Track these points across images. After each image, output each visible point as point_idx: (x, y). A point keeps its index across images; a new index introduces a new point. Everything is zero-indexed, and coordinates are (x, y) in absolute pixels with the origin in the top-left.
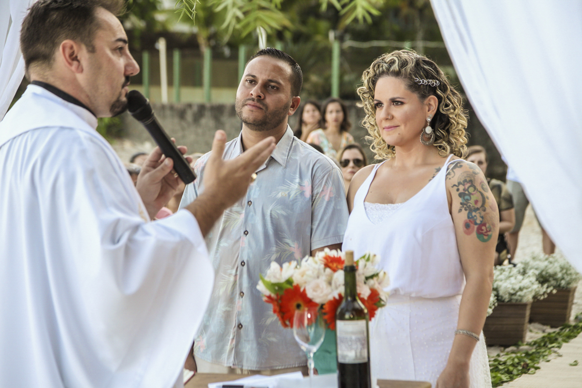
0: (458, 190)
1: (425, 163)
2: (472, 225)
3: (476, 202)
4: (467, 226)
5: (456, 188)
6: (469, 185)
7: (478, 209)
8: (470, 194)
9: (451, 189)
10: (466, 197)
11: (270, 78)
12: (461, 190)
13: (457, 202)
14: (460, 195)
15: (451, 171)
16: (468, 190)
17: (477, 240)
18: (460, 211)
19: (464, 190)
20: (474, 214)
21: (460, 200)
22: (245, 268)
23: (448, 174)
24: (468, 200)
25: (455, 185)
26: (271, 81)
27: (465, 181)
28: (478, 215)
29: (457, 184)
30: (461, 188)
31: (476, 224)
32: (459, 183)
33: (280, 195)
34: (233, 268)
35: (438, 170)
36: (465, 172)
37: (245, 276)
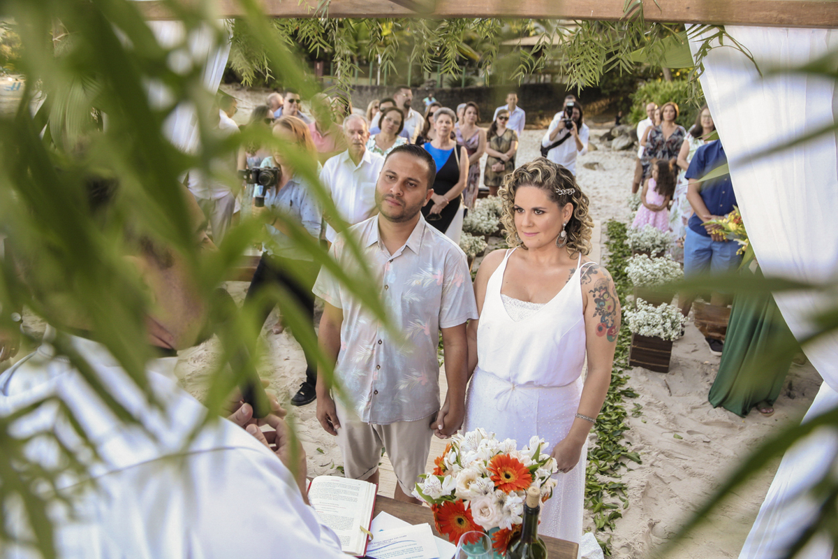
0: (594, 296)
1: (560, 263)
2: (604, 328)
3: (609, 307)
4: (600, 329)
5: (592, 294)
6: (604, 291)
7: (610, 314)
8: (604, 300)
9: (588, 294)
10: (601, 303)
11: (410, 176)
12: (597, 297)
13: (592, 307)
14: (596, 301)
15: (586, 275)
16: (603, 296)
17: (607, 341)
18: (595, 315)
19: (599, 296)
20: (606, 318)
21: (596, 305)
22: (382, 346)
23: (584, 278)
24: (602, 305)
25: (591, 291)
26: (410, 179)
27: (601, 288)
28: (610, 319)
29: (593, 290)
30: (597, 294)
31: (607, 327)
32: (596, 290)
33: (414, 283)
34: (370, 344)
35: (573, 271)
36: (601, 279)
37: (382, 352)
